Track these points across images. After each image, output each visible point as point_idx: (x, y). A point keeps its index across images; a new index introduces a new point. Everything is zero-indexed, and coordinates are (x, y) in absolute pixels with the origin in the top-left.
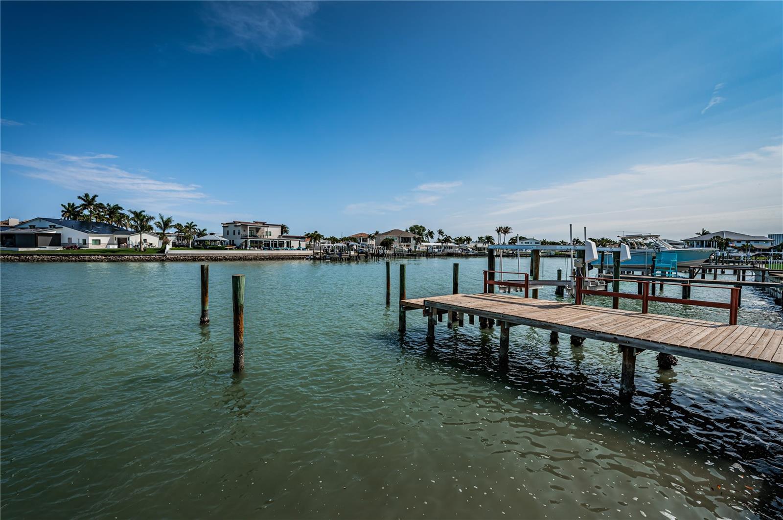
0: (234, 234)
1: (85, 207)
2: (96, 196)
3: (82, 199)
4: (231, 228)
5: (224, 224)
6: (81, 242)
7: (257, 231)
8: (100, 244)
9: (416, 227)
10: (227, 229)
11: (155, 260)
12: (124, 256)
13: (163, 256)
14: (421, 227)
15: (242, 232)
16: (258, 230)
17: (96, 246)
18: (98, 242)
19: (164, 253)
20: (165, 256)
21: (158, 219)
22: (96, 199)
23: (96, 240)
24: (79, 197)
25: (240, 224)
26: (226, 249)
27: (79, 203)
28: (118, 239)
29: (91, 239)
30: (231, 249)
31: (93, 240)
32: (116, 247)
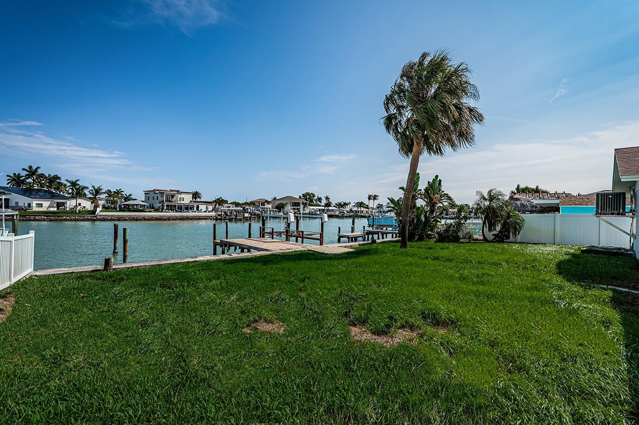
0: (153, 199)
1: (28, 176)
2: (38, 168)
3: (27, 170)
4: (151, 195)
5: (145, 191)
6: (26, 205)
7: (173, 197)
8: (42, 207)
9: (308, 194)
10: (148, 195)
11: (88, 220)
12: (62, 216)
13: (94, 217)
14: (312, 194)
15: (160, 198)
16: (173, 196)
17: (38, 208)
18: (40, 205)
19: (95, 214)
20: (96, 216)
21: (91, 188)
22: (39, 170)
23: (39, 204)
24: (24, 169)
25: (158, 192)
26: (146, 212)
27: (24, 173)
28: (57, 203)
29: (34, 203)
30: (149, 211)
31: (36, 204)
32: (55, 209)
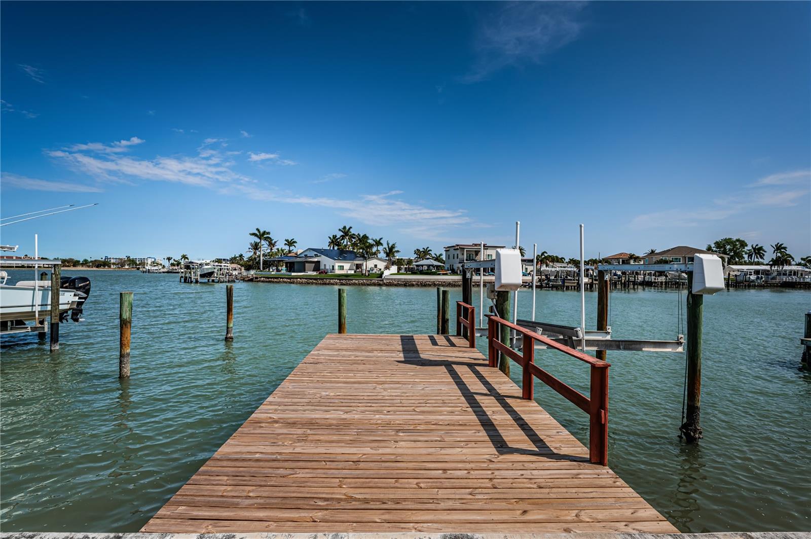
0: (454, 258)
1: (343, 237)
2: (351, 228)
3: (342, 231)
4: (452, 252)
5: (446, 248)
6: (331, 268)
7: (477, 255)
8: (343, 269)
10: (449, 253)
11: (374, 285)
12: (352, 280)
13: (381, 280)
15: (460, 256)
16: (477, 253)
17: (340, 271)
18: (342, 268)
19: (382, 278)
20: (383, 280)
21: (385, 245)
22: (351, 230)
23: (341, 266)
24: (340, 230)
25: (458, 247)
26: (439, 274)
27: (340, 234)
28: (357, 264)
29: (337, 265)
30: (444, 274)
31: (339, 266)
32: (353, 272)
